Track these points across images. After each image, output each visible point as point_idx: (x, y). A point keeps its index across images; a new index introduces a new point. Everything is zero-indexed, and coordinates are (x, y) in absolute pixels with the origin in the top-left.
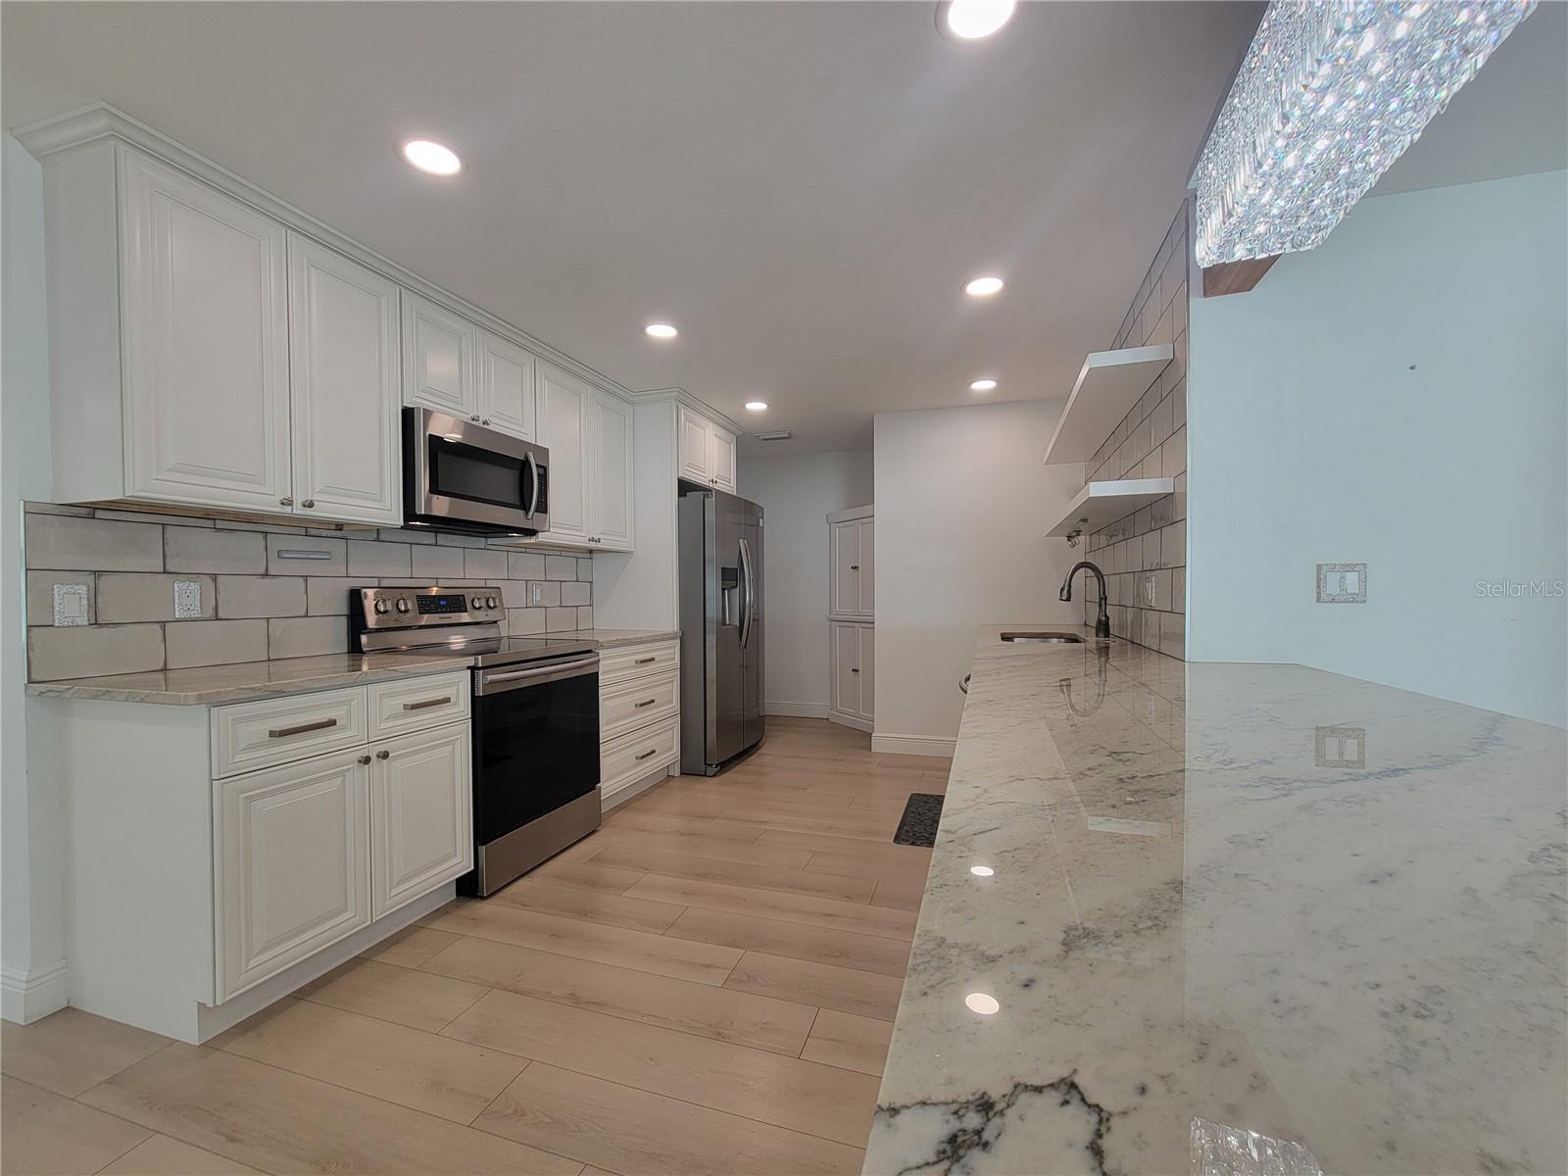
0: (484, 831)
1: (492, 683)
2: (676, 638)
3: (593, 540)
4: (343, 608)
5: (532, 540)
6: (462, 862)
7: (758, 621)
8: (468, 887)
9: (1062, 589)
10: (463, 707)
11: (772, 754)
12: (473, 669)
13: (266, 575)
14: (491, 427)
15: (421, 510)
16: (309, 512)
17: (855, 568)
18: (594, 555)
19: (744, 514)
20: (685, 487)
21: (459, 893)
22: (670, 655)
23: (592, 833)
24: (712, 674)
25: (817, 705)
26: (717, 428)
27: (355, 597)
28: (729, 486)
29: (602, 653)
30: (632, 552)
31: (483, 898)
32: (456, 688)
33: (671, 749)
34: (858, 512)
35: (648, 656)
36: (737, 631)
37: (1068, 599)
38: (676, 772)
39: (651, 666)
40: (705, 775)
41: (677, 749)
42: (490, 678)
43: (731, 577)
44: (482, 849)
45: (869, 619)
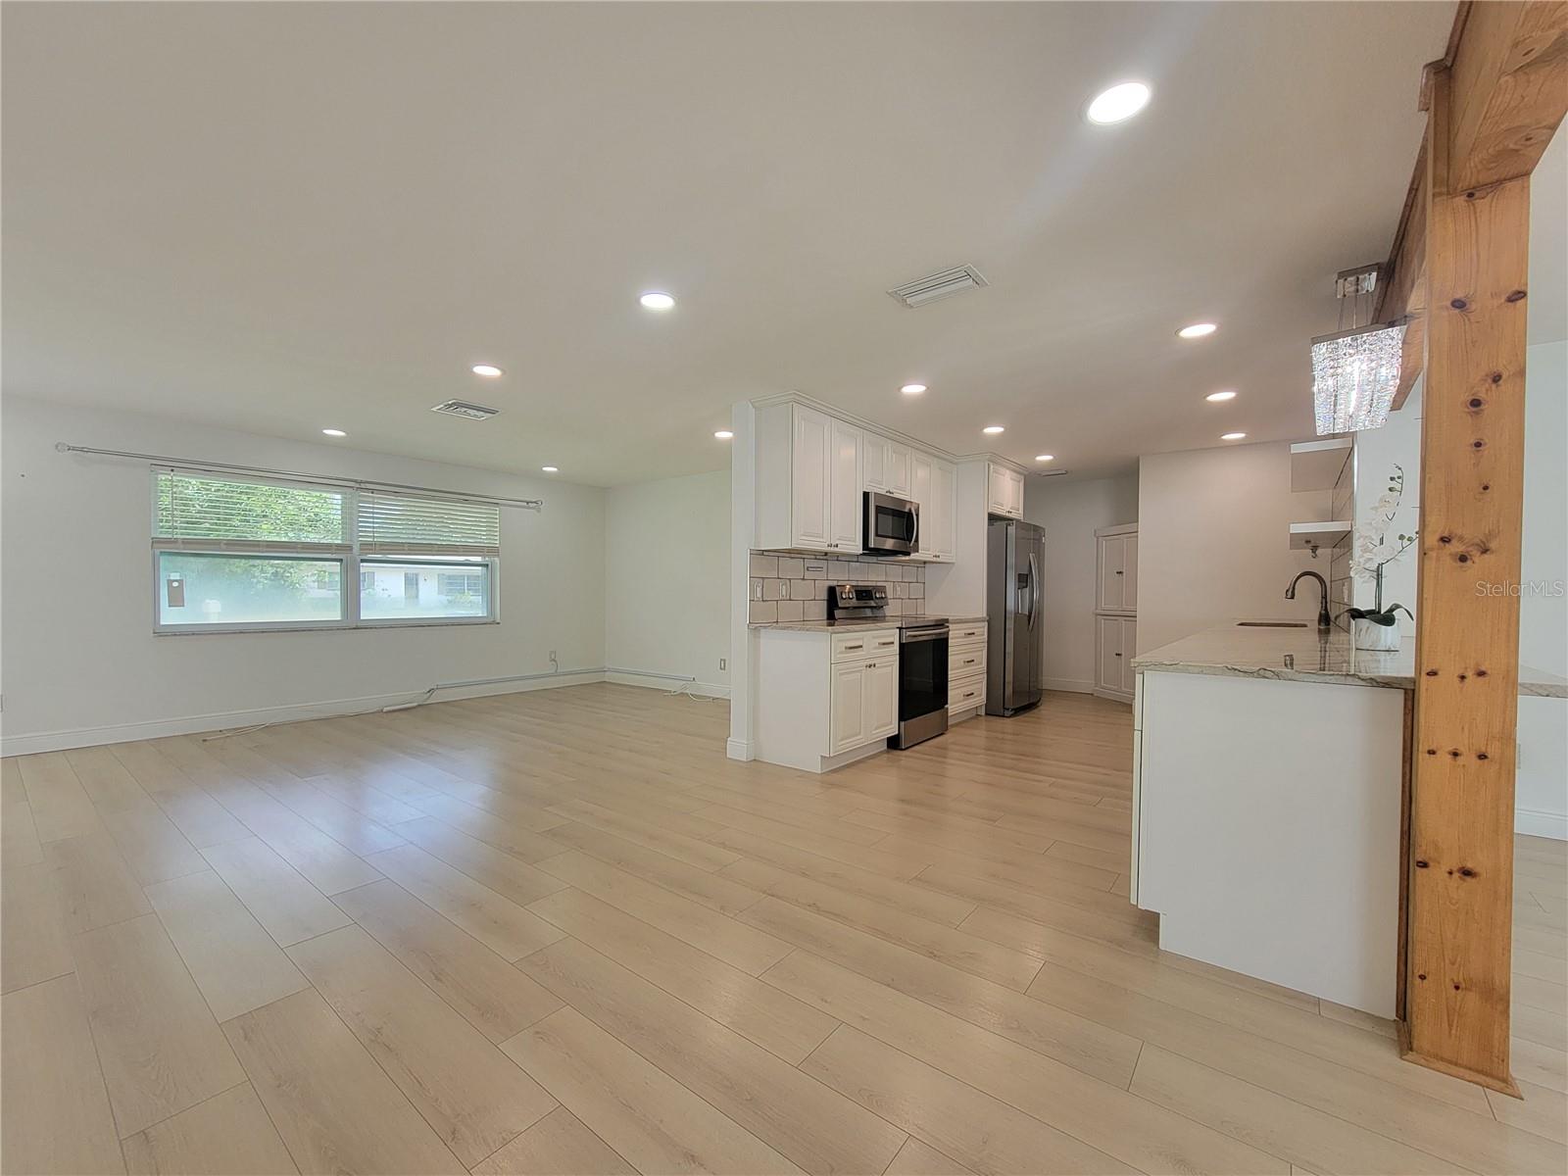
0: (904, 714)
1: (909, 636)
2: (983, 621)
3: (936, 556)
4: (824, 596)
5: (907, 558)
6: (892, 729)
7: (1040, 614)
8: (894, 743)
9: (1287, 591)
10: (896, 647)
11: (1046, 709)
12: (900, 629)
13: (803, 579)
14: (896, 495)
15: (872, 545)
16: (836, 549)
17: (1120, 572)
18: (927, 565)
19: (1032, 535)
20: (993, 518)
21: (889, 746)
22: (982, 630)
23: (942, 734)
24: (1010, 648)
25: (1084, 683)
26: (1012, 473)
27: (832, 591)
28: (1018, 514)
29: (951, 626)
30: (953, 563)
31: (902, 750)
32: (894, 637)
33: (981, 695)
34: (1127, 528)
35: (970, 631)
36: (1026, 618)
37: (1292, 598)
38: (983, 712)
39: (973, 638)
40: (1004, 716)
41: (984, 696)
42: (909, 633)
43: (1024, 580)
44: (902, 723)
45: (1133, 614)
